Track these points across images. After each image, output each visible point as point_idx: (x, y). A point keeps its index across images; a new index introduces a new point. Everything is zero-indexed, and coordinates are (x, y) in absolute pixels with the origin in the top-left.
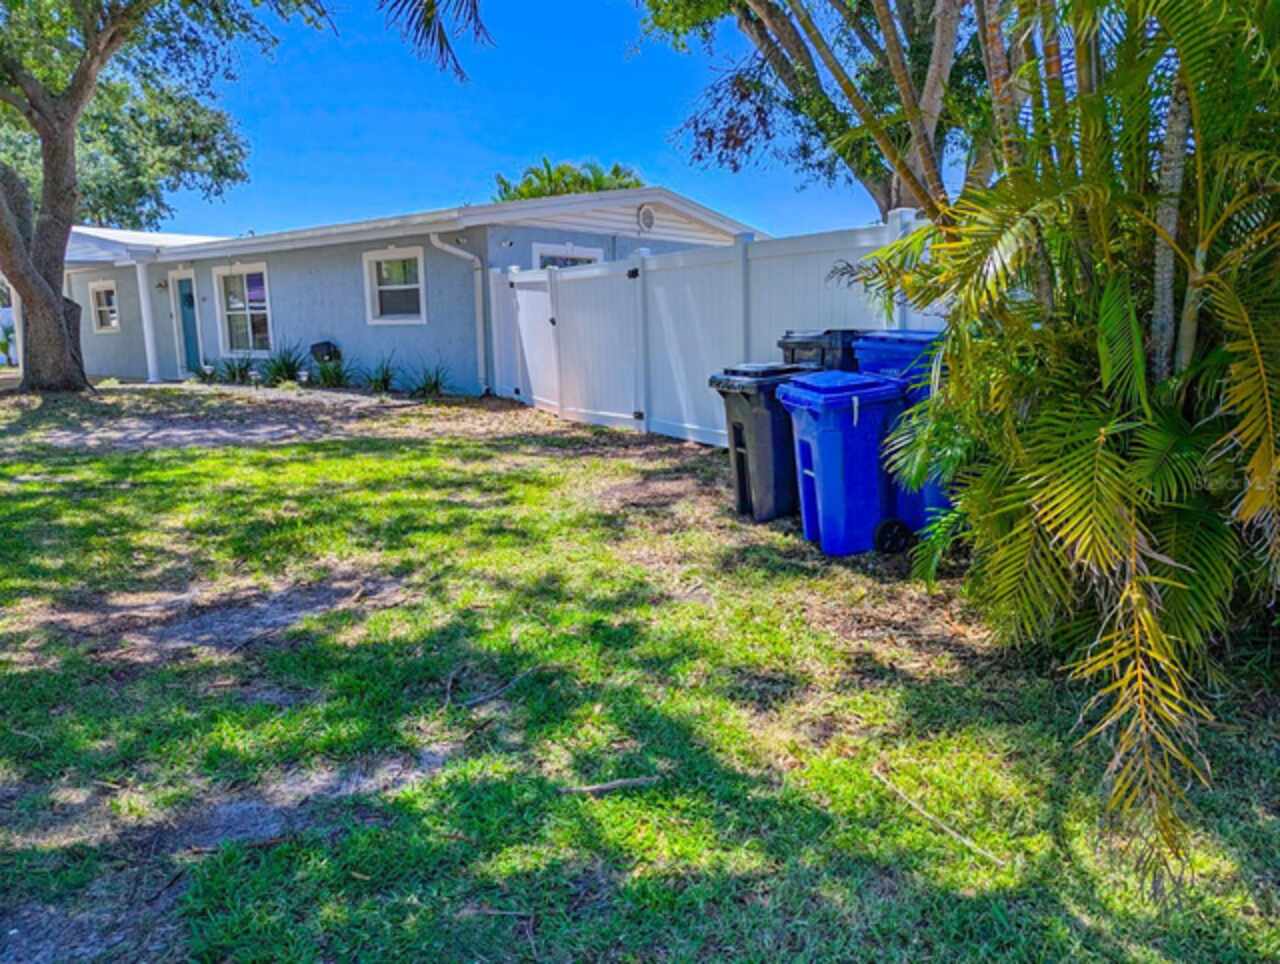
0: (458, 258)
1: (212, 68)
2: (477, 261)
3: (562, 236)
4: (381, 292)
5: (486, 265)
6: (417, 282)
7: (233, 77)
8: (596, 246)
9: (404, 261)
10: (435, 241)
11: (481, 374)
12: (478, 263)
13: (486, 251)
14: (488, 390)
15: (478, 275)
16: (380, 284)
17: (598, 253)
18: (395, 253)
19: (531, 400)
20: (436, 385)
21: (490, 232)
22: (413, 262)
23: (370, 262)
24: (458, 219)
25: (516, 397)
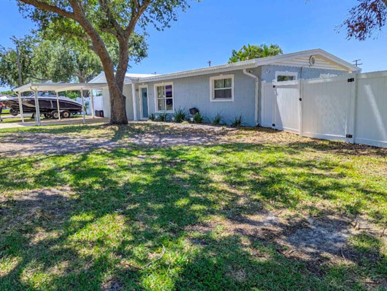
0: (250, 77)
1: (170, 18)
2: (257, 78)
3: (285, 68)
4: (215, 91)
5: (260, 80)
6: (231, 87)
7: (176, 20)
8: (295, 72)
9: (225, 80)
10: (245, 72)
11: (256, 119)
12: (257, 79)
13: (261, 74)
14: (258, 124)
15: (257, 83)
16: (215, 88)
17: (296, 74)
18: (221, 77)
19: (283, 129)
20: (240, 122)
21: (263, 67)
22: (230, 80)
23: (212, 80)
24: (255, 63)
25: (273, 127)
